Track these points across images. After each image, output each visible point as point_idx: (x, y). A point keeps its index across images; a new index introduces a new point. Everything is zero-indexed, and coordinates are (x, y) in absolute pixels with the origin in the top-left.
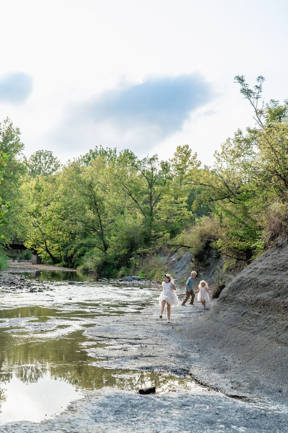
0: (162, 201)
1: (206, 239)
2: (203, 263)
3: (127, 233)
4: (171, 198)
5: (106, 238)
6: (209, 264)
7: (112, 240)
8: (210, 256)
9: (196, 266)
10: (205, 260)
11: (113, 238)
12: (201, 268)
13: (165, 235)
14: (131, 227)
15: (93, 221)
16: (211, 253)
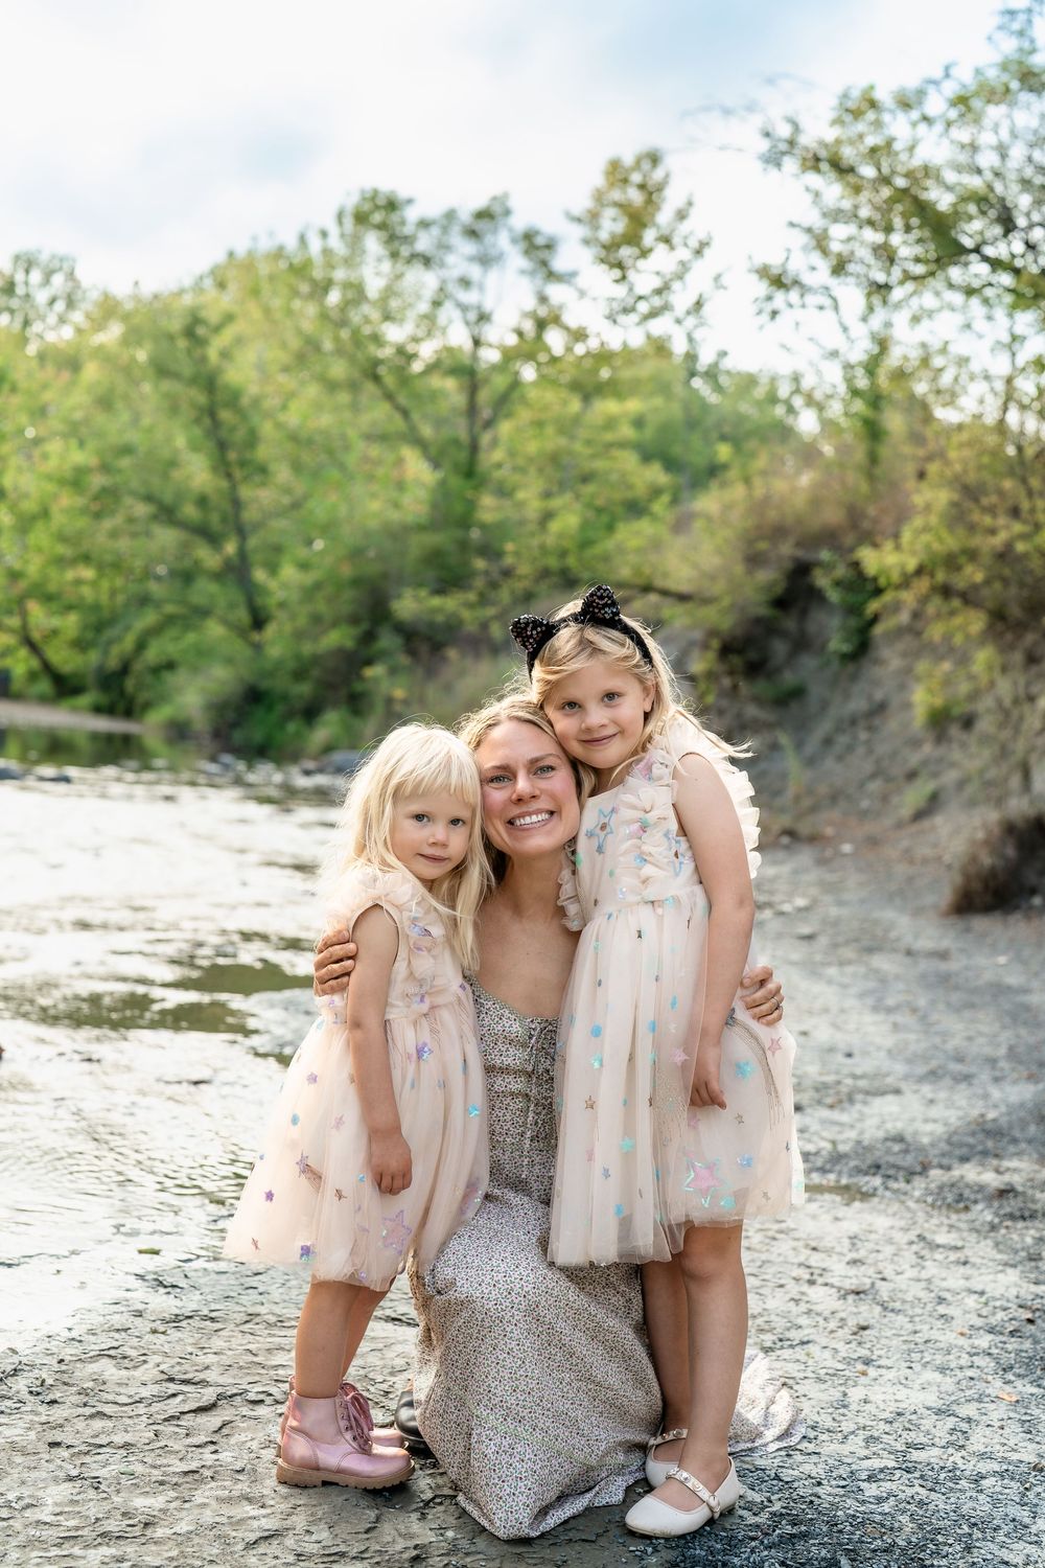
0: (524, 415)
1: (787, 549)
2: (761, 686)
3: (356, 554)
4: (565, 403)
5: (259, 575)
6: (797, 693)
7: (282, 583)
8: (802, 644)
9: (724, 703)
10: (778, 670)
11: (289, 572)
12: (752, 711)
13: (555, 526)
14: (373, 524)
15: (202, 501)
16: (812, 627)
